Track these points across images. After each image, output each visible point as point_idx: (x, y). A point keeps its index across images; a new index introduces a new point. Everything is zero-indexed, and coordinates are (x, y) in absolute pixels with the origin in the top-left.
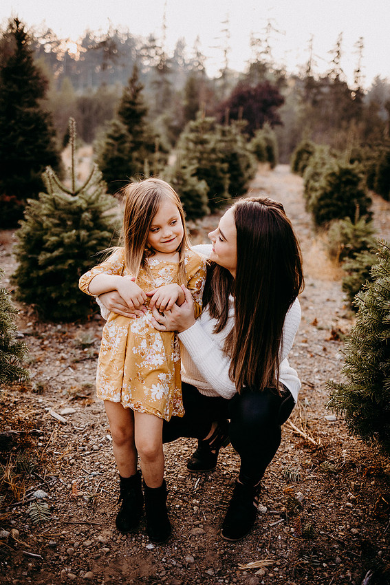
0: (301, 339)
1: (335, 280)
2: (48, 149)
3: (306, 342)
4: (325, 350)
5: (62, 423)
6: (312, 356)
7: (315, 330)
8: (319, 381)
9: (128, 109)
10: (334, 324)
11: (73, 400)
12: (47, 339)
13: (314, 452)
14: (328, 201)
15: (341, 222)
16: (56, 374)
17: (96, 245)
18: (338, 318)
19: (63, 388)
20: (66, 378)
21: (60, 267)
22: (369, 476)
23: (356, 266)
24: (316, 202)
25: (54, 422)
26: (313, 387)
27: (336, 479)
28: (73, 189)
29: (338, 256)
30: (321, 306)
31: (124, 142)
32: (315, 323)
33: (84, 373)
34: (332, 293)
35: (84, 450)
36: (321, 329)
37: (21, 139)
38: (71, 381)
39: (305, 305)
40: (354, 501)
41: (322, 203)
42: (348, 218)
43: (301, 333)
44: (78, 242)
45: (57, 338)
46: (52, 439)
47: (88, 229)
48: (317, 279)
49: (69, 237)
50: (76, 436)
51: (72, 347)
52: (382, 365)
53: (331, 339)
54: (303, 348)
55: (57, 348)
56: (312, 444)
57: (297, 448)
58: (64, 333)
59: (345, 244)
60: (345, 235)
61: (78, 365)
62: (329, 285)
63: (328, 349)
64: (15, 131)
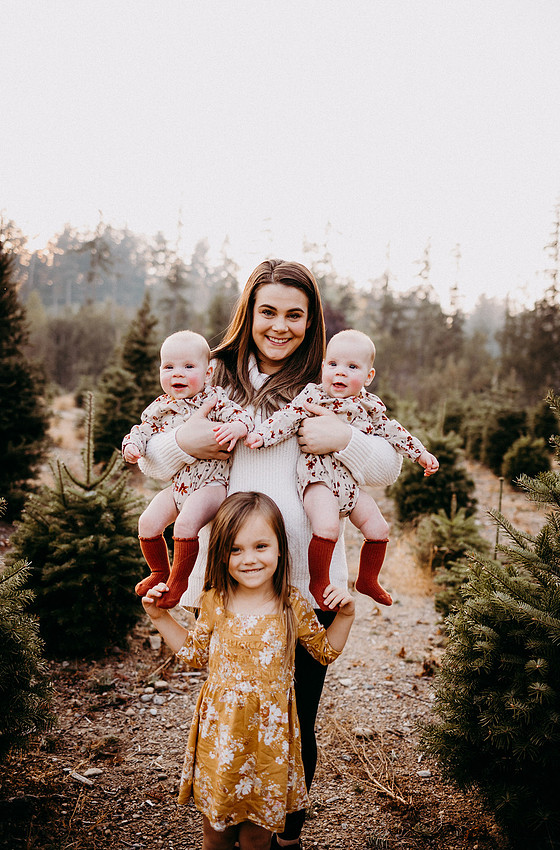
0: (385, 675)
1: (427, 594)
2: (33, 414)
3: (391, 679)
4: (415, 688)
5: (87, 786)
6: (399, 697)
7: (402, 663)
8: (408, 729)
9: (137, 351)
10: (427, 655)
11: (95, 759)
12: (52, 680)
13: (404, 813)
14: (416, 485)
15: (433, 517)
16: (69, 725)
17: (119, 554)
18: (432, 647)
19: (81, 744)
20: (83, 731)
21: (71, 583)
22: (471, 840)
23: (452, 578)
24: (399, 487)
25: (78, 784)
26: (401, 736)
27: (432, 845)
28: (88, 481)
29: (430, 563)
30: (410, 631)
31: (132, 398)
32: (402, 654)
33: (106, 724)
34: (424, 614)
35: (120, 819)
36: (410, 662)
38: (90, 735)
39: (389, 630)
41: (408, 488)
42: (442, 511)
43: (384, 667)
44: (96, 551)
45: (65, 679)
46: (78, 805)
47: (108, 533)
48: (404, 594)
49: (84, 545)
50: (107, 803)
51: (86, 690)
52: (477, 699)
53: (423, 675)
54: (388, 687)
55: (66, 692)
56: (402, 803)
57: (384, 810)
58: (74, 672)
59: (439, 547)
60: (440, 534)
61: (97, 714)
62: (419, 602)
63: (420, 688)
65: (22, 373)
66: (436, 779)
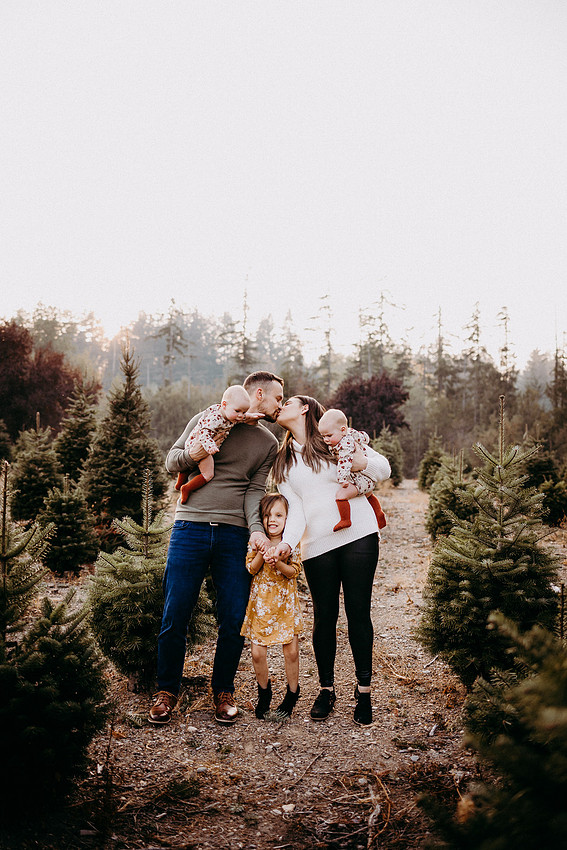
22: (446, 693)
26: (415, 658)
37: (133, 470)
40: (434, 703)
41: (438, 521)
52: (440, 607)
64: (126, 463)
65: (148, 450)
66: (433, 674)
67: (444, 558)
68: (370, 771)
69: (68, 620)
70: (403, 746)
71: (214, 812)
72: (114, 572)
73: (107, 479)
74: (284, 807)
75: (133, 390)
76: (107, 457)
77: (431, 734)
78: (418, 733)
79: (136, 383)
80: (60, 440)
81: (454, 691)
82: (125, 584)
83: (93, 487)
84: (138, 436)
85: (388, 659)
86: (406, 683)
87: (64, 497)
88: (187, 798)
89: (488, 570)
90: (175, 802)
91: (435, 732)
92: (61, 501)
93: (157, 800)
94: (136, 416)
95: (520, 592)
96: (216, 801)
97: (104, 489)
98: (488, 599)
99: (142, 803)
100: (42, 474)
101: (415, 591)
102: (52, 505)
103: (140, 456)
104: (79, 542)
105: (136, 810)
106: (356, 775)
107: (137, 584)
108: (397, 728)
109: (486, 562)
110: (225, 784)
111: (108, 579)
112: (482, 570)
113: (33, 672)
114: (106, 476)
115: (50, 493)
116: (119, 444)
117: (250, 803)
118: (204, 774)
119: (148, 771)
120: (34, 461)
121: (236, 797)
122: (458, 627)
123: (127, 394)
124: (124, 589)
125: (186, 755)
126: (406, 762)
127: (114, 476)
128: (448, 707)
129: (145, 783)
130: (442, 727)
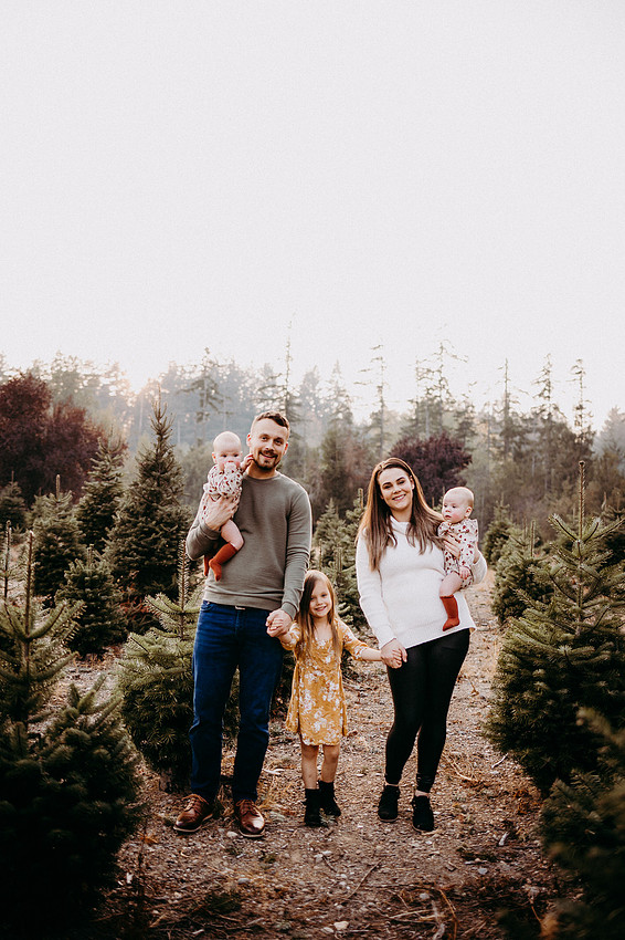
22: (518, 797)
26: (482, 757)
37: (164, 541)
40: (504, 808)
41: (506, 601)
52: (511, 700)
64: (157, 533)
65: (180, 518)
66: (503, 775)
67: (516, 644)
68: (432, 884)
69: (97, 710)
70: (469, 857)
71: (257, 929)
72: (145, 657)
73: (135, 550)
74: (336, 924)
75: (165, 451)
76: (135, 525)
77: (501, 843)
78: (487, 843)
79: (168, 443)
80: (82, 506)
81: (526, 794)
82: (158, 669)
83: (119, 560)
84: (170, 503)
85: (451, 757)
86: (472, 786)
87: (88, 570)
88: (228, 912)
89: (566, 657)
90: (213, 918)
91: (505, 841)
92: (84, 574)
93: (193, 915)
94: (168, 480)
95: (602, 684)
96: (260, 916)
97: (131, 562)
98: (565, 691)
99: (177, 917)
100: (61, 545)
101: (481, 681)
102: (74, 579)
103: (172, 525)
104: (103, 621)
105: (170, 926)
106: (416, 889)
107: (172, 670)
108: (462, 836)
109: (562, 649)
110: (270, 897)
111: (139, 664)
112: (559, 657)
113: (59, 768)
114: (134, 547)
115: (71, 565)
116: (149, 511)
117: (297, 920)
118: (246, 885)
119: (183, 881)
120: (53, 530)
121: (281, 913)
122: (532, 722)
123: (159, 456)
124: (156, 675)
125: (225, 863)
126: (473, 875)
127: (144, 547)
128: (519, 814)
129: (179, 895)
130: (513, 836)
